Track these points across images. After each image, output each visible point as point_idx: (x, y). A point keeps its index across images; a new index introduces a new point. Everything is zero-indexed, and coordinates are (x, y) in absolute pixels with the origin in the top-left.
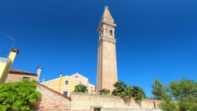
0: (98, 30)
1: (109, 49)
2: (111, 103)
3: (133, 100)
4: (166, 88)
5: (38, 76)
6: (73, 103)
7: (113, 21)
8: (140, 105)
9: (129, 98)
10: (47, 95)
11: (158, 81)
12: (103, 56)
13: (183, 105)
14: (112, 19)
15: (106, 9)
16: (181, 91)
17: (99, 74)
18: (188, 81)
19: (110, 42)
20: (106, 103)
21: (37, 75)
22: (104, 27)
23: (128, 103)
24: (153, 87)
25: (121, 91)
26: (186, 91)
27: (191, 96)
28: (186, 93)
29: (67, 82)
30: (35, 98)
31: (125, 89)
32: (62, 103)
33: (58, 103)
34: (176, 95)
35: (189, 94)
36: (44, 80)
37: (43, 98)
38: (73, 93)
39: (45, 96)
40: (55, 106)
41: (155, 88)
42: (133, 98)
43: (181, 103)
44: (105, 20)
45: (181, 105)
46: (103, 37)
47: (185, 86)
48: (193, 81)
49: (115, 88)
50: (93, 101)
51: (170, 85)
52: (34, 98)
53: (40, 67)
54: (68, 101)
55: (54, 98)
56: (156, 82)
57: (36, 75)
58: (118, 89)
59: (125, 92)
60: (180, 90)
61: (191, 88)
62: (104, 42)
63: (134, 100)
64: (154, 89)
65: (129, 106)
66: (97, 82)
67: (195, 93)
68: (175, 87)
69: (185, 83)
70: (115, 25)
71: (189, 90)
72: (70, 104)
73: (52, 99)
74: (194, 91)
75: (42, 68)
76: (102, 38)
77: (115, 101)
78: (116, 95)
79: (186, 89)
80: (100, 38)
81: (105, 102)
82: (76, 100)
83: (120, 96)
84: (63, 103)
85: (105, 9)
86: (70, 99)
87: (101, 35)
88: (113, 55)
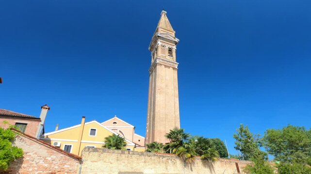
0: (149, 48)
1: (167, 78)
2: (157, 167)
3: (198, 161)
4: (258, 141)
5: (41, 121)
6: (86, 166)
7: (173, 35)
8: (212, 169)
9: (192, 156)
10: (36, 153)
11: (244, 129)
12: (157, 88)
13: (286, 168)
14: (173, 30)
15: (163, 16)
16: (284, 145)
17: (150, 118)
18: (295, 129)
19: (169, 67)
20: (149, 166)
21: (40, 119)
22: (159, 43)
23: (189, 165)
24: (237, 138)
25: (178, 145)
26: (293, 145)
27: (300, 153)
28: (293, 149)
29: (93, 131)
30: (7, 158)
31: (185, 142)
32: (64, 167)
33: (57, 167)
34: (276, 152)
35: (297, 150)
36: (57, 128)
37: (26, 158)
38: (86, 150)
39: (30, 155)
40: (50, 172)
41: (240, 140)
42: (200, 158)
43: (282, 166)
44: (160, 32)
45: (281, 168)
46: (157, 58)
47: (291, 137)
48: (303, 129)
49: (168, 141)
50: (124, 162)
51: (267, 136)
52: (4, 158)
53: (46, 107)
54: (75, 163)
55: (49, 159)
56: (241, 130)
57: (38, 120)
58: (174, 141)
59: (184, 147)
60: (282, 144)
61: (300, 140)
62: (158, 67)
63: (200, 160)
64: (238, 142)
65: (192, 171)
66: (148, 131)
67: (306, 149)
68: (274, 139)
69: (290, 132)
70: (177, 40)
71: (298, 144)
72: (81, 168)
73: (45, 160)
74: (305, 146)
75: (49, 109)
76: (156, 61)
77: (166, 163)
78: (169, 153)
79: (293, 141)
80: (153, 61)
81: (147, 164)
82: (92, 161)
83: (175, 153)
84: (66, 166)
85: (161, 16)
86: (79, 159)
87: (154, 56)
88: (173, 88)
